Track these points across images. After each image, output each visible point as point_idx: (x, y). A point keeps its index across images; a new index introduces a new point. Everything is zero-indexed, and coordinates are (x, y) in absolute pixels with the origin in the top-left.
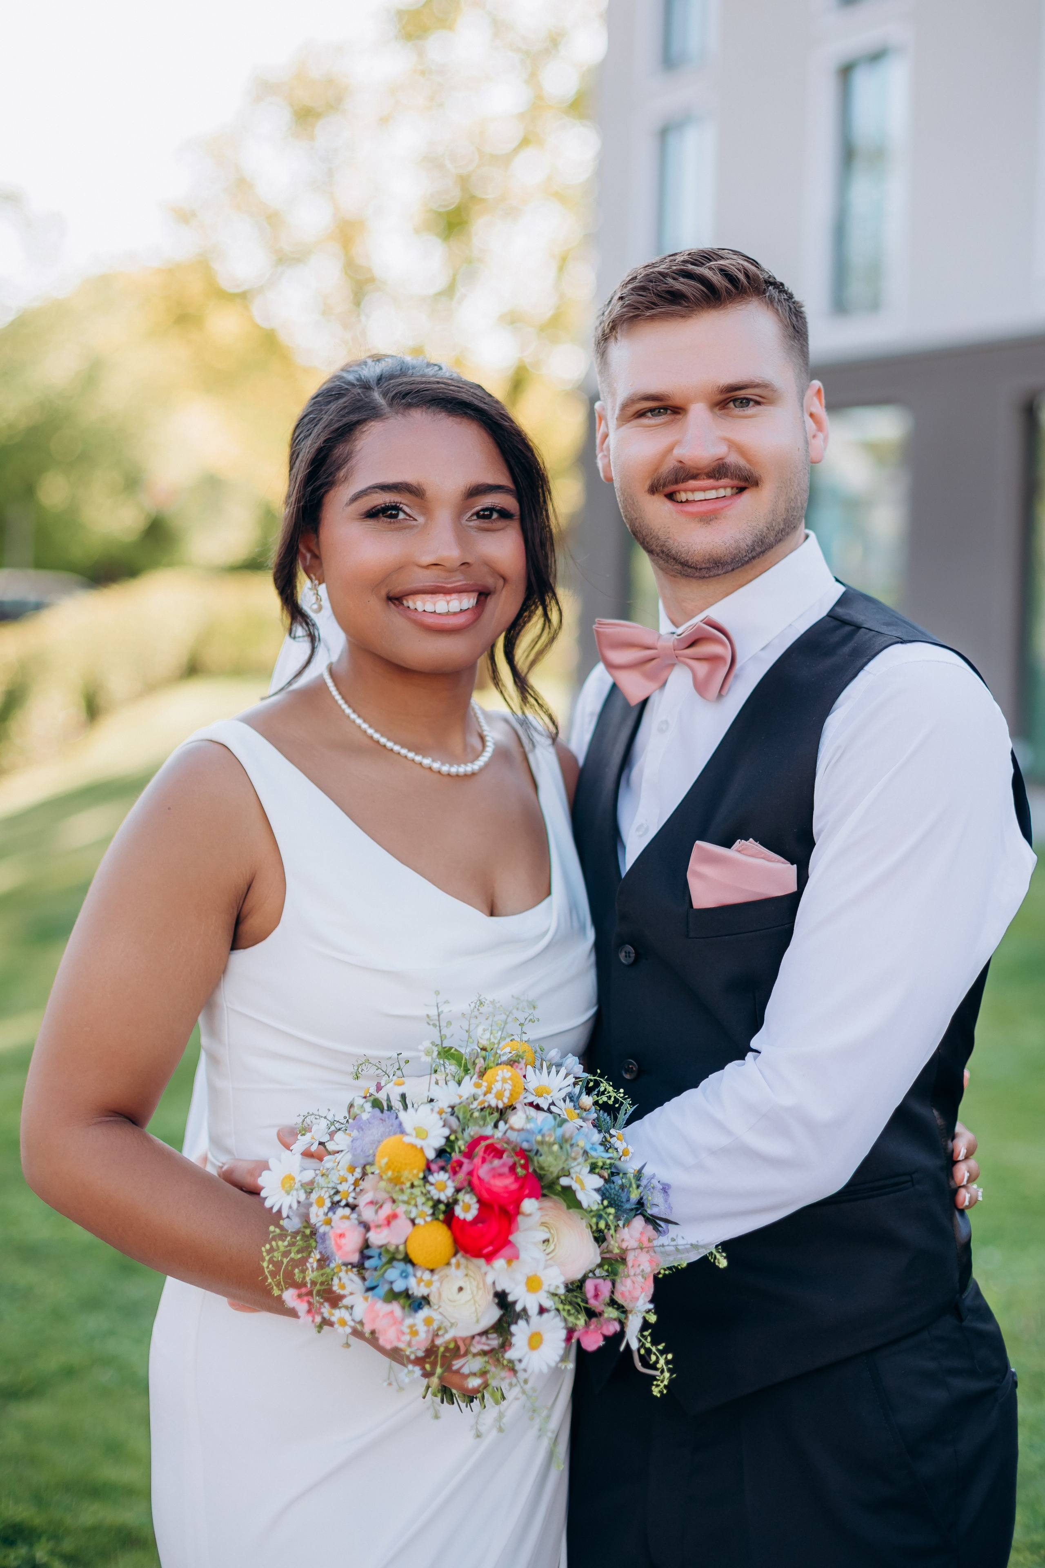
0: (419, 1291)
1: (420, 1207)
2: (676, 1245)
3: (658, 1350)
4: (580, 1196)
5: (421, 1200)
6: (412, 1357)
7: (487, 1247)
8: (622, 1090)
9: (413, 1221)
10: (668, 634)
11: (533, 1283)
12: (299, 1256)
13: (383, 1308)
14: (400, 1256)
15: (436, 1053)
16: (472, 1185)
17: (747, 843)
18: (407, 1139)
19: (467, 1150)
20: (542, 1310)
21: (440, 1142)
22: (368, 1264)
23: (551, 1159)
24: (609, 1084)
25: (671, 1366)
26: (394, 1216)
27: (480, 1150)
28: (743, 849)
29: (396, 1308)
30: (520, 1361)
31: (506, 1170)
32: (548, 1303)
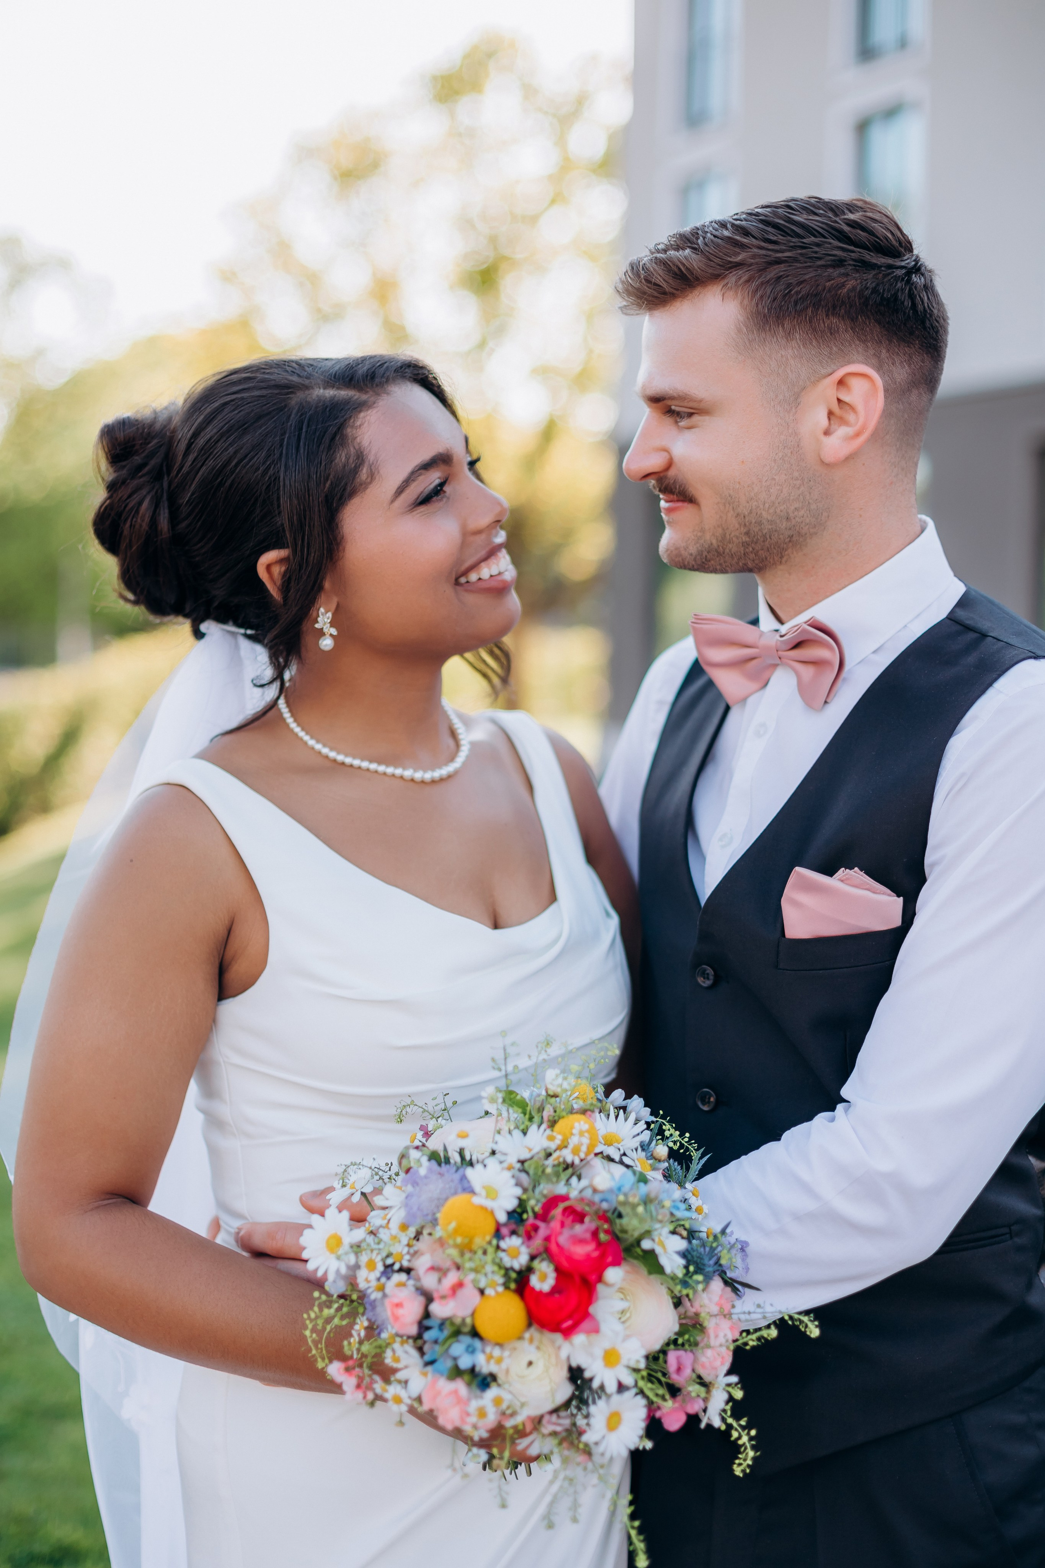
0: (485, 1366)
1: (490, 1276)
2: (763, 1313)
3: (740, 1426)
4: (663, 1261)
5: (489, 1268)
6: (476, 1438)
7: (565, 1321)
8: (687, 1135)
9: (482, 1292)
10: (771, 631)
11: (610, 1358)
12: (344, 1323)
13: (446, 1386)
14: (466, 1329)
15: (500, 1100)
16: (548, 1252)
17: (851, 872)
18: (476, 1200)
19: (541, 1212)
20: (621, 1388)
21: (511, 1204)
22: (427, 1335)
23: (635, 1222)
24: (672, 1126)
25: (753, 1443)
26: (460, 1285)
27: (557, 1212)
28: (847, 879)
29: (460, 1386)
30: (596, 1444)
31: (588, 1236)
32: (628, 1380)
